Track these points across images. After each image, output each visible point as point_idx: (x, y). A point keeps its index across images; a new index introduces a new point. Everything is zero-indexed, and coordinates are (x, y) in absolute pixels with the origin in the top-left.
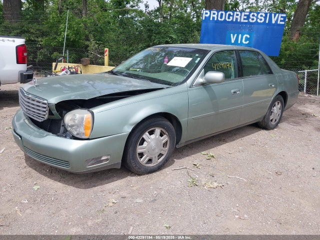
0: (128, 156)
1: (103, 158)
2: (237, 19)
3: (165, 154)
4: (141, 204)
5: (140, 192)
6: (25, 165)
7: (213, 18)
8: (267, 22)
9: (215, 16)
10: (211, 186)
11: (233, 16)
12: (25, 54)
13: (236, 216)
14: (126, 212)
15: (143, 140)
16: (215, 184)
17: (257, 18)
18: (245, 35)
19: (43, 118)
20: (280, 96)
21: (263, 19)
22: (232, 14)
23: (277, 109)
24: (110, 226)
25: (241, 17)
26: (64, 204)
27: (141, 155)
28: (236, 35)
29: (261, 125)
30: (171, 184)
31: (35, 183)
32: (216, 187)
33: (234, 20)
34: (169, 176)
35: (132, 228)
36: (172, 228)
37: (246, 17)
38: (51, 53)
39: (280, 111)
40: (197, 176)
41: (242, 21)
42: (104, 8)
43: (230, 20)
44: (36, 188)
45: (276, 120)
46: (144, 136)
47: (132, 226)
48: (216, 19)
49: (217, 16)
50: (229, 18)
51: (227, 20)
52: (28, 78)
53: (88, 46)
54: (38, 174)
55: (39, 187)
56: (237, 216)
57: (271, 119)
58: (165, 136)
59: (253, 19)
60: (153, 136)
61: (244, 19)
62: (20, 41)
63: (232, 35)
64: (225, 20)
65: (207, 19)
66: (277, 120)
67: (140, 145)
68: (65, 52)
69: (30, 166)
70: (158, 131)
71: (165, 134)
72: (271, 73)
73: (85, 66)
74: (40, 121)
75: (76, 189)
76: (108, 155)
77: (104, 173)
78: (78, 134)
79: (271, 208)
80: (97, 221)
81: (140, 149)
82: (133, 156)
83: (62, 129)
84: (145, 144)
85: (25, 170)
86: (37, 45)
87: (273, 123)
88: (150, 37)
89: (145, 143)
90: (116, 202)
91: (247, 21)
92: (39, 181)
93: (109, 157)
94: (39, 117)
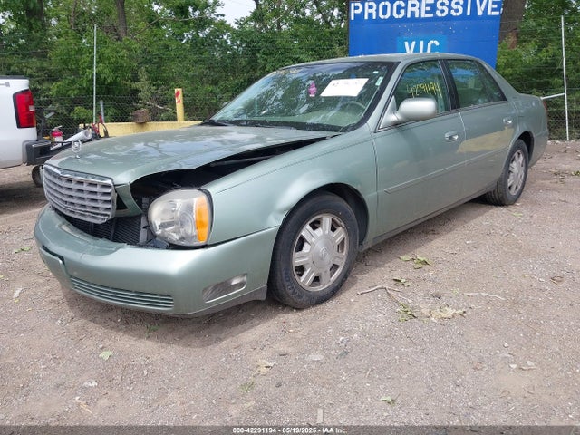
0: (279, 273)
1: (235, 282)
2: (413, 13)
3: (342, 264)
4: (321, 363)
5: (312, 340)
6: (71, 314)
7: (371, 15)
8: (468, 14)
9: (373, 11)
10: (444, 315)
11: (406, 8)
12: (32, 109)
13: (512, 366)
14: (299, 383)
15: (303, 241)
16: (450, 312)
17: (450, 8)
18: (432, 42)
19: (106, 215)
20: (521, 141)
21: (461, 9)
22: (403, 5)
23: (517, 166)
24: (277, 413)
25: (420, 9)
26: (170, 380)
27: (301, 269)
28: (414, 43)
29: (492, 198)
30: (367, 321)
31: (101, 346)
32: (453, 317)
33: (409, 16)
34: (355, 307)
35: (320, 411)
36: (399, 401)
37: (429, 9)
38: (70, 110)
39: (523, 168)
40: (410, 301)
41: (423, 15)
42: (154, 21)
43: (401, 16)
44: (105, 355)
45: (517, 188)
46: (303, 233)
47: (319, 407)
48: (374, 18)
49: (377, 11)
50: (398, 13)
51: (396, 16)
52: (42, 154)
53: (136, 91)
54: (103, 330)
55: (111, 353)
56: (514, 366)
57: (509, 185)
58: (339, 229)
59: (442, 11)
60: (319, 232)
61: (427, 12)
62: (20, 85)
63: (406, 43)
64: (392, 17)
65: (359, 17)
66: (519, 187)
67: (297, 251)
68: (98, 105)
69: (81, 317)
70: (327, 221)
71: (339, 226)
72: (503, 98)
73: (142, 124)
74: (99, 222)
75: (186, 351)
76: (244, 275)
77: (229, 314)
78: (182, 239)
79: (570, 343)
80: (246, 406)
81: (297, 259)
82: (286, 273)
83: (143, 235)
84: (306, 248)
85: (74, 324)
86: (41, 99)
87: (513, 192)
88: (253, 61)
89: (306, 245)
90: (271, 365)
91: (431, 15)
92: (107, 342)
93: (245, 278)
94: (98, 214)
